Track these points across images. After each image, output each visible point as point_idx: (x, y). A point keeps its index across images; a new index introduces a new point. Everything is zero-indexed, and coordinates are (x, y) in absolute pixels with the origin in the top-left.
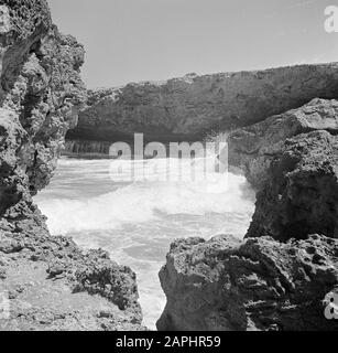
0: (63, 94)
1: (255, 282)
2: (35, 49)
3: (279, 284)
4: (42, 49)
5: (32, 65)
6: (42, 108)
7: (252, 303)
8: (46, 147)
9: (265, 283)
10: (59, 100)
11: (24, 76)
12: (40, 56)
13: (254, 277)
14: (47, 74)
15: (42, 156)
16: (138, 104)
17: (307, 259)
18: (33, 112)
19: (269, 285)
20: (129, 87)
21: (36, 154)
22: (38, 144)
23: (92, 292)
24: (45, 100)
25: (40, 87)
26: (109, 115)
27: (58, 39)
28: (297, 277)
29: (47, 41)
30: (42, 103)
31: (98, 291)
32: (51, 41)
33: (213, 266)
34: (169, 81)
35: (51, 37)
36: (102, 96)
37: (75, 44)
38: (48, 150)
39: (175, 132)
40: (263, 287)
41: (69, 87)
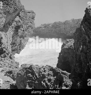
0: (28, 26)
1: (30, 76)
2: (18, 15)
3: (35, 77)
4: (20, 15)
5: (17, 19)
6: (21, 29)
7: (29, 81)
8: (24, 39)
9: (32, 76)
10: (27, 27)
11: (15, 21)
12: (20, 16)
13: (30, 74)
14: (22, 21)
15: (22, 42)
16: (57, 27)
17: (42, 71)
18: (18, 30)
19: (33, 77)
20: (55, 23)
21: (21, 41)
22: (21, 38)
23: (8, 76)
24: (22, 27)
25: (20, 24)
26: (50, 31)
27: (25, 12)
28: (39, 75)
29: (22, 13)
30: (21, 28)
31: (9, 76)
32: (23, 12)
33: (24, 71)
34: (65, 21)
35: (23, 11)
36: (48, 25)
37: (33, 13)
38: (24, 40)
39: (67, 35)
40: (31, 77)
41: (30, 24)
